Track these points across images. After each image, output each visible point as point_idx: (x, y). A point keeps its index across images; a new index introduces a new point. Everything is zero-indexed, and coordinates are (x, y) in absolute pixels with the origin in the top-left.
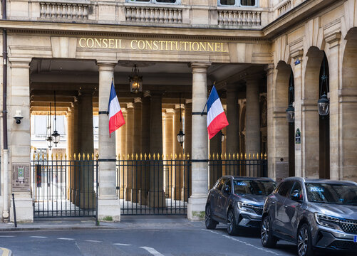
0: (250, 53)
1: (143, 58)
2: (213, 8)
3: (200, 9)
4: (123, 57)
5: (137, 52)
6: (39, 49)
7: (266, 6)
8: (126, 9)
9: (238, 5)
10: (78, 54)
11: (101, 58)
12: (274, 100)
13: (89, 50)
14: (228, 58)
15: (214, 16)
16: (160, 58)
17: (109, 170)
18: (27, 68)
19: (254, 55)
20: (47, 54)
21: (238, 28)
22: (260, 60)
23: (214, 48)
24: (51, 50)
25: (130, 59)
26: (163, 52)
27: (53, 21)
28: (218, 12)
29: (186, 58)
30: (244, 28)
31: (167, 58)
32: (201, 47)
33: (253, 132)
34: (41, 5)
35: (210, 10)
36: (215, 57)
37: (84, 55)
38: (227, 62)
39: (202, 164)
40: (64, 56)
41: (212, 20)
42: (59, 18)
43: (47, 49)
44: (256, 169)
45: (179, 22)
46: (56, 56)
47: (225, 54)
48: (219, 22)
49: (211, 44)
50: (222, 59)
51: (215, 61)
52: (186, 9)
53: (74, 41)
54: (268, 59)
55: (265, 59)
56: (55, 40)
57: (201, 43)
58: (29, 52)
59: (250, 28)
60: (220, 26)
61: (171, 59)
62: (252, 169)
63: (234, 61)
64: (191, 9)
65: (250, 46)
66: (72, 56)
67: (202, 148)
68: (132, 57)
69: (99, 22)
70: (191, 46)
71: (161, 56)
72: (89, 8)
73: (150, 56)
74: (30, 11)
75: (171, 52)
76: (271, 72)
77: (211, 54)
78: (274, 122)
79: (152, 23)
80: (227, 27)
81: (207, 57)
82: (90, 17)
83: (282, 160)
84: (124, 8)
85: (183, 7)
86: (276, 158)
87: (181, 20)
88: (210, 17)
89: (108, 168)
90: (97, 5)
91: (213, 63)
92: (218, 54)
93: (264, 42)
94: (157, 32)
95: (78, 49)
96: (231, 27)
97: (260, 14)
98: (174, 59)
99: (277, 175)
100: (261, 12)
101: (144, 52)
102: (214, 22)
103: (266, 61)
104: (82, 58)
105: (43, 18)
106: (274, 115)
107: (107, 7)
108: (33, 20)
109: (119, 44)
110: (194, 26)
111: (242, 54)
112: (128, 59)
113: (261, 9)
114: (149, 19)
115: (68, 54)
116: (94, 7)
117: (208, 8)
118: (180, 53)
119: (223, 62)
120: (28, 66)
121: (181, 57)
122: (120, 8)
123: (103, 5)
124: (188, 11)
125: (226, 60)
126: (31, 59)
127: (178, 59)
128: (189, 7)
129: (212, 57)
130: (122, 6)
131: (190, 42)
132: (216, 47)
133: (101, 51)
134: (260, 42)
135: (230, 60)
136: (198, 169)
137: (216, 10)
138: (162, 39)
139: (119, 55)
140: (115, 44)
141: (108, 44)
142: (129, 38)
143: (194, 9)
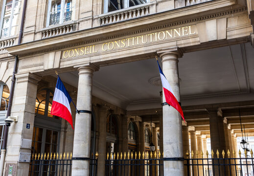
0: (224, 29)
1: (112, 57)
3: (165, 1)
4: (95, 60)
5: (106, 53)
8: (101, 19)
10: (61, 64)
11: (76, 64)
13: (69, 60)
14: (198, 39)
16: (128, 54)
19: (228, 30)
20: (40, 69)
23: (181, 33)
24: (43, 64)
25: (101, 60)
26: (129, 48)
32: (167, 34)
34: (43, 33)
36: (182, 42)
37: (66, 64)
38: (197, 44)
40: (50, 67)
43: (40, 65)
46: (46, 68)
47: (194, 36)
49: (178, 30)
50: (191, 42)
51: (183, 46)
52: (152, 5)
54: (249, 30)
55: (245, 31)
56: (46, 55)
57: (167, 32)
63: (204, 41)
64: (157, 4)
66: (57, 66)
70: (157, 36)
71: (128, 52)
73: (118, 54)
75: (136, 46)
77: (177, 39)
81: (174, 43)
84: (99, 19)
85: (149, 4)
88: (176, 6)
90: (79, 23)
92: (186, 37)
93: (241, 13)
95: (62, 60)
98: (140, 52)
101: (113, 51)
103: (247, 33)
104: (65, 67)
107: (86, 22)
109: (92, 49)
111: (212, 31)
112: (99, 61)
116: (77, 25)
118: (146, 45)
119: (192, 45)
120: (27, 79)
121: (147, 49)
122: (96, 20)
123: (82, 21)
124: (155, 6)
125: (195, 42)
126: (28, 74)
127: (144, 51)
128: (155, 2)
129: (179, 43)
130: (97, 18)
131: (156, 33)
132: (183, 31)
133: (79, 58)
134: (235, 14)
135: (200, 41)
136: (167, 169)
138: (128, 37)
139: (92, 58)
140: (89, 50)
141: (84, 51)
142: (100, 42)
143: (159, 2)
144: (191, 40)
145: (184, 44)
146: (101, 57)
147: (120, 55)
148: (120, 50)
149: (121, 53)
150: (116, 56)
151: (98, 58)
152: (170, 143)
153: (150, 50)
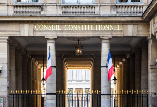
0: (136, 30)
1: (72, 35)
2: (113, 5)
3: (105, 6)
4: (60, 34)
5: (68, 31)
6: (13, 31)
7: (146, 2)
8: (62, 7)
9: (129, 2)
10: (35, 33)
11: (47, 36)
12: (151, 58)
13: (41, 31)
14: (122, 33)
15: (114, 9)
16: (82, 35)
18: (6, 42)
19: (138, 31)
20: (17, 34)
21: (129, 15)
22: (142, 34)
23: (114, 28)
24: (19, 32)
25: (64, 36)
26: (83, 31)
27: (21, 15)
28: (117, 7)
29: (97, 34)
30: (133, 15)
31: (85, 35)
32: (106, 27)
33: (145, 77)
34: (14, 7)
36: (114, 33)
39: (106, 96)
40: (26, 34)
41: (113, 11)
42: (24, 14)
43: (17, 32)
45: (94, 13)
46: (22, 35)
47: (121, 31)
48: (117, 12)
49: (112, 26)
50: (119, 34)
51: (114, 36)
52: (97, 6)
53: (32, 26)
54: (147, 33)
55: (145, 33)
56: (21, 26)
57: (106, 25)
58: (7, 33)
59: (136, 15)
60: (118, 15)
63: (126, 35)
64: (100, 6)
65: (136, 26)
66: (31, 35)
67: (106, 87)
68: (65, 34)
69: (47, 15)
70: (100, 27)
71: (82, 33)
72: (41, 7)
73: (76, 34)
74: (8, 10)
75: (88, 31)
76: (149, 41)
77: (112, 31)
78: (151, 71)
79: (77, 15)
80: (122, 16)
81: (110, 33)
82: (42, 13)
83: (155, 94)
84: (61, 6)
85: (95, 5)
86: (152, 93)
87: (95, 12)
88: (111, 10)
90: (46, 6)
91: (113, 37)
92: (116, 31)
93: (145, 23)
94: (79, 20)
95: (35, 31)
96: (124, 15)
97: (143, 7)
98: (90, 35)
99: (152, 103)
100: (143, 6)
101: (73, 31)
102: (114, 13)
103: (146, 35)
104: (37, 36)
105: (15, 14)
106: (151, 67)
107: (51, 6)
108: (9, 15)
109: (57, 27)
110: (102, 16)
111: (130, 31)
112: (63, 36)
113: (143, 4)
114: (76, 12)
115: (29, 34)
116: (44, 7)
117: (111, 5)
119: (119, 36)
121: (94, 34)
122: (58, 7)
123: (49, 5)
124: (99, 7)
125: (121, 35)
126: (8, 37)
127: (92, 35)
128: (99, 5)
130: (60, 6)
131: (100, 25)
132: (115, 27)
133: (48, 31)
134: (142, 23)
135: (123, 35)
136: (104, 99)
137: (115, 6)
138: (83, 24)
139: (57, 33)
140: (55, 27)
141: (52, 28)
142: (63, 24)
143: (102, 5)
148: (77, 31)
149: (78, 33)
150: (74, 35)
151: (63, 34)
153: (96, 35)
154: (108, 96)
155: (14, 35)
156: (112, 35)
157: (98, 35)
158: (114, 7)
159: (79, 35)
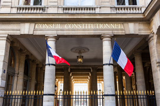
0: (137, 29)
1: (72, 33)
2: (113, 6)
3: (105, 7)
4: (60, 33)
5: (69, 30)
6: (13, 30)
7: (144, 4)
10: (35, 32)
11: (47, 34)
12: (156, 55)
13: (41, 30)
14: (124, 31)
17: (48, 101)
18: (5, 40)
19: (139, 30)
20: (18, 33)
22: (144, 32)
23: (115, 27)
24: (19, 30)
25: (65, 34)
26: (84, 30)
31: (86, 33)
32: (106, 26)
35: (111, 8)
36: (116, 32)
38: (123, 34)
39: (110, 97)
40: (26, 32)
41: (113, 12)
43: (17, 30)
44: (145, 101)
46: (22, 33)
47: (122, 30)
49: (113, 25)
50: (120, 33)
52: (97, 7)
53: (33, 25)
54: (149, 31)
55: (147, 31)
56: (22, 25)
57: (107, 24)
61: (89, 33)
62: (142, 101)
63: (127, 33)
64: (100, 8)
65: (137, 25)
66: (31, 33)
68: (65, 33)
70: (101, 26)
71: (83, 32)
72: (43, 9)
73: (76, 32)
75: (89, 30)
76: (151, 39)
77: (113, 30)
78: (158, 69)
81: (111, 32)
84: (63, 8)
89: (47, 100)
90: (48, 8)
91: (114, 35)
92: (117, 30)
94: (79, 17)
95: (35, 29)
97: (141, 9)
98: (91, 33)
100: (141, 7)
101: (73, 30)
103: (147, 33)
104: (37, 34)
106: (158, 65)
107: (53, 8)
109: (58, 26)
111: (132, 28)
112: (63, 34)
113: (141, 6)
115: (29, 32)
116: (46, 8)
117: (110, 6)
118: (95, 30)
119: (120, 34)
120: (6, 39)
121: (95, 32)
122: (60, 8)
123: (50, 7)
124: (98, 8)
125: (122, 33)
126: (7, 35)
127: (93, 33)
128: (99, 6)
129: (114, 32)
130: (61, 8)
131: (100, 24)
133: (48, 30)
134: (143, 22)
135: (125, 33)
136: (108, 101)
137: (115, 7)
138: (83, 23)
139: (58, 32)
140: (56, 26)
141: (52, 27)
142: (64, 23)
143: (102, 7)
144: (120, 32)
145: (116, 33)
146: (65, 32)
147: (77, 33)
148: (78, 30)
149: (78, 32)
150: (75, 33)
151: (63, 32)
152: (110, 87)
153: (97, 33)
154: (113, 97)
155: (14, 33)
156: (113, 33)
157: (99, 33)
158: (113, 8)
159: (80, 33)
